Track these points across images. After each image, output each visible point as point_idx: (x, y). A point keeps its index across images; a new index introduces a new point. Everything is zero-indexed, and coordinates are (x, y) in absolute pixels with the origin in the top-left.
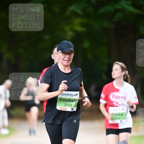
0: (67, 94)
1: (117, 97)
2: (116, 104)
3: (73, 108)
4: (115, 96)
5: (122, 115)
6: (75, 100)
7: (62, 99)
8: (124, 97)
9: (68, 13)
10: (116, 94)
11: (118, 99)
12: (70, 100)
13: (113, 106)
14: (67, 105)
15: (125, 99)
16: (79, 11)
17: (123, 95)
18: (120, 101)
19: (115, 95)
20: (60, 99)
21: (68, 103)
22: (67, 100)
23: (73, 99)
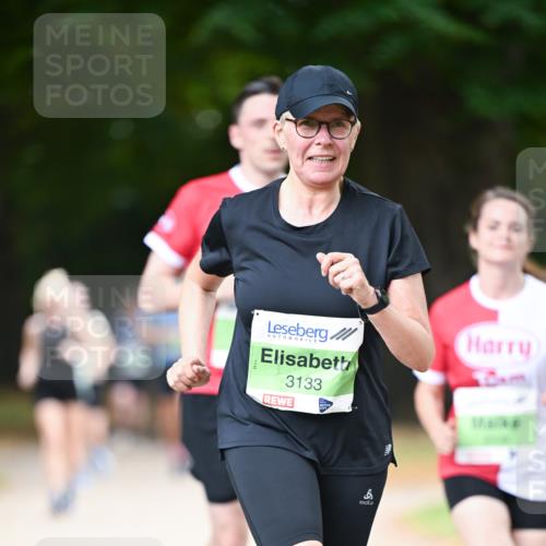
0: (297, 329)
1: (492, 347)
3: (330, 399)
4: (478, 344)
5: (516, 424)
6: (336, 360)
7: (273, 353)
8: (521, 345)
11: (495, 355)
12: (312, 359)
13: (475, 384)
14: (296, 382)
15: (528, 353)
17: (517, 337)
18: (505, 364)
19: (478, 338)
20: (264, 350)
21: (306, 372)
22: (297, 360)
23: (326, 352)
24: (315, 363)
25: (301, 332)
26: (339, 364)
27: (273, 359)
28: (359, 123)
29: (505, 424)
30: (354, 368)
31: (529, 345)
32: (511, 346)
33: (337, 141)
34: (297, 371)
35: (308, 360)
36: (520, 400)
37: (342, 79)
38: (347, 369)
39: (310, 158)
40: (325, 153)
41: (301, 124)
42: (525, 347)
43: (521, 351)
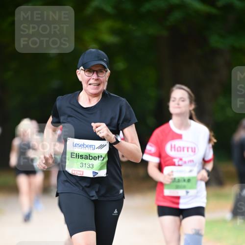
0: (84, 145)
2: (178, 161)
3: (97, 171)
4: (175, 147)
5: (189, 180)
6: (99, 157)
7: (75, 154)
8: (192, 148)
9: (89, 11)
10: (177, 143)
11: (182, 152)
12: (89, 156)
13: (174, 164)
14: (84, 165)
15: (195, 152)
16: (109, 9)
17: (190, 145)
18: (186, 156)
19: (175, 145)
20: (72, 153)
21: (88, 161)
22: (84, 157)
23: (95, 154)
24: (91, 158)
25: (85, 146)
26: (100, 158)
27: (75, 156)
28: (109, 71)
29: (184, 180)
30: (106, 159)
31: (195, 148)
32: (188, 148)
33: (101, 78)
34: (84, 161)
35: (88, 157)
36: (191, 171)
37: (103, 54)
38: (103, 160)
39: (90, 84)
40: (96, 82)
41: (87, 71)
42: (193, 149)
43: (192, 151)
